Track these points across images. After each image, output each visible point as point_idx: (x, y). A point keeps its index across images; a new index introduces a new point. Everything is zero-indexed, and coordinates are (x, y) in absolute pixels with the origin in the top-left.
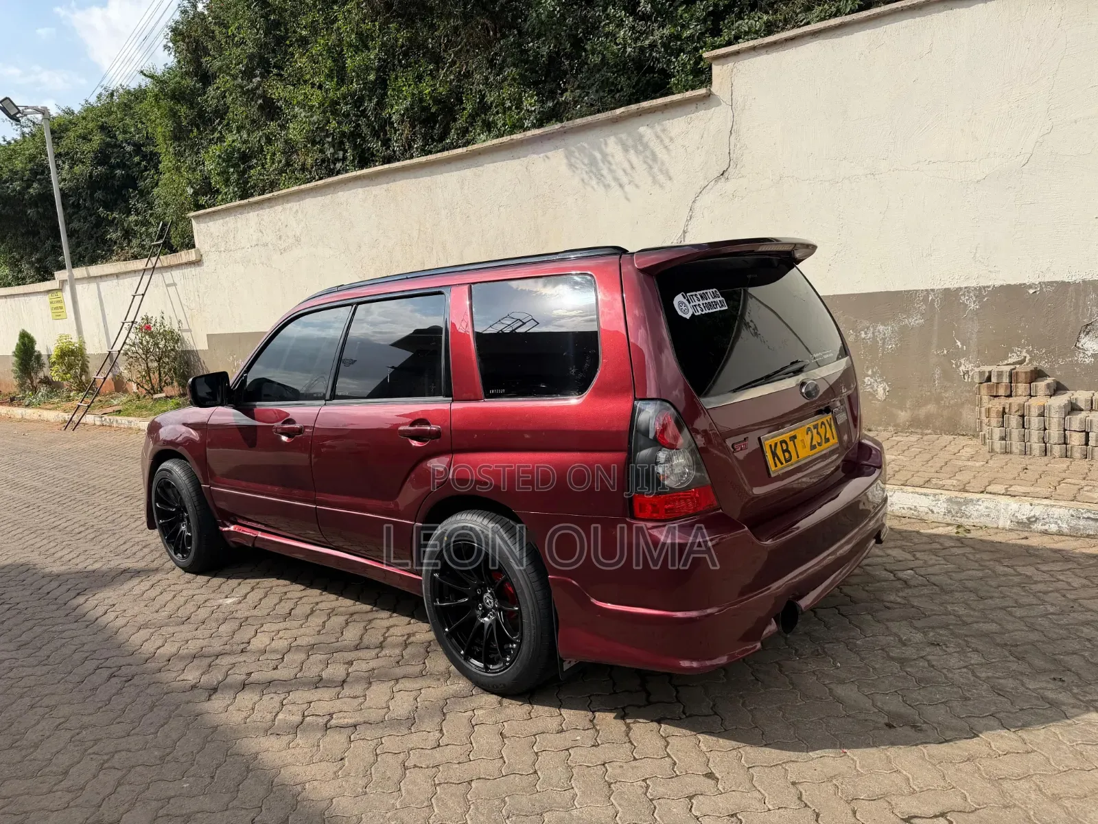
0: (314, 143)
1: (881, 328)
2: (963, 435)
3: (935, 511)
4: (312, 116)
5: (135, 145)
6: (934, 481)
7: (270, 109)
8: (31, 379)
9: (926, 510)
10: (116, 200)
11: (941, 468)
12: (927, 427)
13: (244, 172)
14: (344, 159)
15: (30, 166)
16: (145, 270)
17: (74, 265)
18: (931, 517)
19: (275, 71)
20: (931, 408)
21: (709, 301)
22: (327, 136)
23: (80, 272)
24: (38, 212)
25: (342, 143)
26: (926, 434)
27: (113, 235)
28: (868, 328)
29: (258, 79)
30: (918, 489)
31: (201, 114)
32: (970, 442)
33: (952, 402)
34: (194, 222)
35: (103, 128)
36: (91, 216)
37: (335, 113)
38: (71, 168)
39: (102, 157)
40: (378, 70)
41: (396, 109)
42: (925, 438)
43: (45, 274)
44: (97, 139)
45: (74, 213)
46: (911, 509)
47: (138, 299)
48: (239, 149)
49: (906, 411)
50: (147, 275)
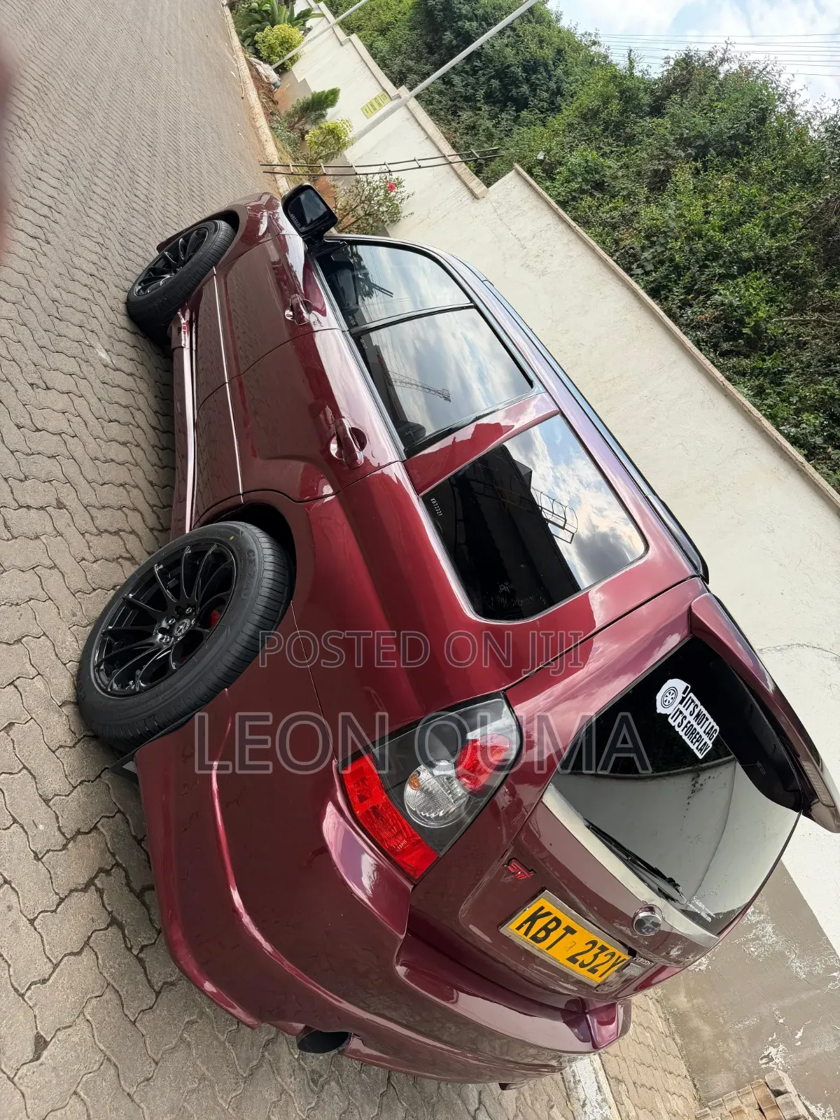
0: (647, 237)
1: (769, 928)
2: (695, 1086)
3: (586, 1109)
4: (673, 220)
5: (558, 88)
6: (622, 1088)
7: (659, 182)
8: (300, 120)
9: (582, 1097)
10: (499, 101)
11: (643, 1085)
12: (682, 1036)
13: (583, 191)
14: (647, 273)
15: (489, 10)
16: (444, 156)
17: (417, 97)
18: (577, 1106)
19: (699, 165)
20: (707, 1031)
21: (698, 728)
22: (662, 245)
23: (414, 104)
24: (451, 41)
25: (662, 262)
26: (674, 1039)
27: (466, 115)
28: (761, 913)
29: (683, 154)
30: (601, 1074)
31: (619, 125)
32: (691, 1100)
33: (727, 1055)
34: (512, 174)
35: (559, 52)
36: (473, 88)
37: (689, 239)
38: (507, 46)
39: (531, 67)
40: (757, 257)
41: (725, 295)
42: (669, 1040)
43: (398, 80)
44: (548, 53)
45: (467, 72)
46: (574, 1077)
47: (414, 165)
48: (604, 176)
49: (688, 1001)
50: (441, 161)
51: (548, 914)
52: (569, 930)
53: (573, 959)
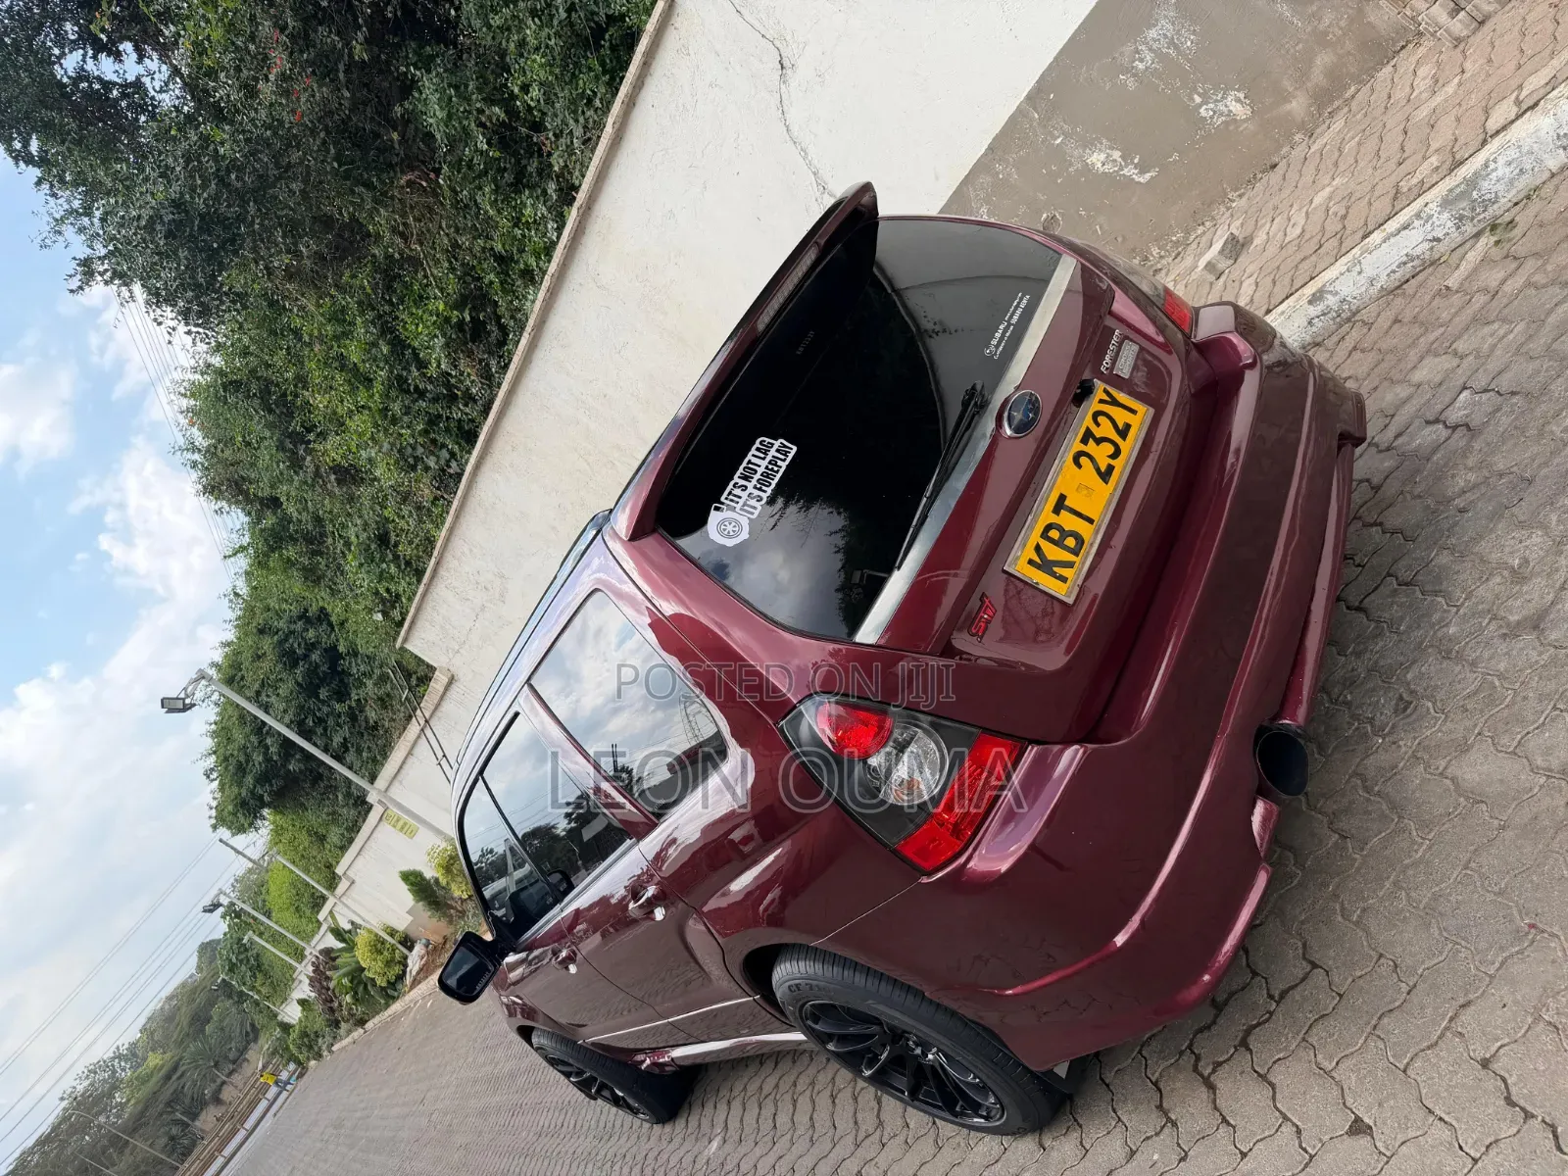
0: (413, 468)
1: (1153, 33)
2: (1403, 47)
3: (1440, 235)
4: (381, 447)
5: (300, 618)
6: (1404, 186)
7: (349, 475)
8: (453, 908)
9: (1426, 245)
10: (341, 681)
11: (1403, 149)
12: (1346, 87)
13: (396, 557)
14: (453, 455)
15: (248, 729)
16: (422, 730)
17: (372, 779)
18: (1442, 248)
19: (311, 436)
20: (1323, 60)
21: (760, 470)
22: (414, 449)
23: (381, 782)
24: (299, 761)
25: (434, 441)
26: (1353, 97)
27: (372, 715)
28: (1137, 52)
29: (309, 458)
30: (1392, 226)
31: (309, 539)
32: (1422, 51)
33: (1343, 23)
34: (409, 646)
35: (261, 632)
36: (340, 717)
37: (394, 421)
38: (278, 695)
39: (290, 659)
40: (383, 333)
41: (437, 357)
42: (1354, 105)
43: (362, 806)
44: (267, 644)
45: (325, 729)
46: (1405, 263)
47: (444, 762)
48: (369, 538)
49: (1294, 98)
50: (428, 732)
51: (1038, 548)
52: (1060, 505)
53: (1105, 475)
